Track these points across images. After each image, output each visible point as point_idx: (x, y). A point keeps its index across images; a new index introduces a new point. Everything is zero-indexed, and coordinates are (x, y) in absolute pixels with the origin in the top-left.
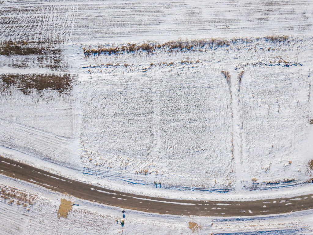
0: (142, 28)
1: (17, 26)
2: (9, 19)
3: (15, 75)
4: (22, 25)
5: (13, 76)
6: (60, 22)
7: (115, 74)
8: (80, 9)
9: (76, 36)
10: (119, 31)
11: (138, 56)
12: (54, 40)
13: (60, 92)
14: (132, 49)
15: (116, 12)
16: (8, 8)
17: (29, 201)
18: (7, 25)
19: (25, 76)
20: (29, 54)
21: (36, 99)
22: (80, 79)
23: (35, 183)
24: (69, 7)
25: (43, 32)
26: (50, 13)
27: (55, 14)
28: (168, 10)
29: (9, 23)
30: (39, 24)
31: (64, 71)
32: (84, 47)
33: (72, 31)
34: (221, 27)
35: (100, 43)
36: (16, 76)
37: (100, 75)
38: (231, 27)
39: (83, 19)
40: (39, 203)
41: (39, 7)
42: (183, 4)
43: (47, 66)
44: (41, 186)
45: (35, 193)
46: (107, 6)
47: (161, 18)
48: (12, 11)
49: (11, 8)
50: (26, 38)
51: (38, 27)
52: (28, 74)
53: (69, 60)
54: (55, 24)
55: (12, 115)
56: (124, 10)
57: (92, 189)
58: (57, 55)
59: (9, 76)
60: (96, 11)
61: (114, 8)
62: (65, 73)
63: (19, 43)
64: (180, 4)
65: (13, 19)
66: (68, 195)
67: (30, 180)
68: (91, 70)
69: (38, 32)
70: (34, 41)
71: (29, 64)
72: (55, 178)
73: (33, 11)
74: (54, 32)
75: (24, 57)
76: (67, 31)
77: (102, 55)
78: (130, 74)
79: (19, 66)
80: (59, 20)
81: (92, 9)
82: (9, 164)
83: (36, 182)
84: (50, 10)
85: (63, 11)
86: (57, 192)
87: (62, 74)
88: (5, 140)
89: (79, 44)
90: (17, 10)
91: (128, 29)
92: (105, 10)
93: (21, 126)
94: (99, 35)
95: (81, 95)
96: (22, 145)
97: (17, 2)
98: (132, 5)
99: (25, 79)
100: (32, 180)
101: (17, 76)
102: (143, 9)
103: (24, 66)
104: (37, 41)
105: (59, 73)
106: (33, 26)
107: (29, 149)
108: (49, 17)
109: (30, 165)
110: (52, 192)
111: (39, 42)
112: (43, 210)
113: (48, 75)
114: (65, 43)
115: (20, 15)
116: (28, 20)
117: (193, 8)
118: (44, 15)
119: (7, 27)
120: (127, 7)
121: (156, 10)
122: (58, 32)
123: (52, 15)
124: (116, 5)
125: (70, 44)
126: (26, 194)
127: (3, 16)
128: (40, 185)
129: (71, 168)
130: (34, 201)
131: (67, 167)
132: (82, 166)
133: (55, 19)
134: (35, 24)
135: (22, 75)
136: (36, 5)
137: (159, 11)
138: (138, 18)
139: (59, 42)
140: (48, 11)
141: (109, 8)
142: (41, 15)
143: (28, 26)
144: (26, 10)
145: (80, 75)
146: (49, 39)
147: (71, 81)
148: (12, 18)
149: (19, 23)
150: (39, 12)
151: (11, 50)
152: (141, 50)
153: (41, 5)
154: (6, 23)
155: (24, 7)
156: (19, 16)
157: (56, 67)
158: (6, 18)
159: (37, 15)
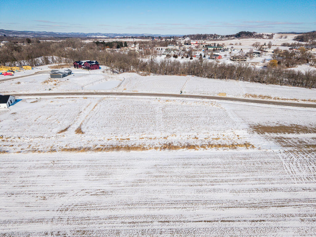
0: (181, 161)
6: (306, 167)
7: (206, 134)
8: (289, 179)
9: (272, 155)
10: (214, 159)
11: (182, 143)
12: (299, 153)
14: (191, 147)
15: (227, 176)
19: (307, 132)
21: (281, 122)
22: (245, 131)
24: (308, 181)
28: (142, 179)
32: (255, 148)
33: (282, 159)
34: (63, 162)
35: (237, 151)
38: (48, 162)
39: (274, 169)
42: (113, 185)
43: (290, 138)
46: (244, 182)
47: (152, 170)
53: (267, 142)
56: (214, 178)
58: (284, 144)
61: (231, 181)
64: (119, 185)
71: (312, 140)
74: (307, 159)
76: (289, 159)
77: (228, 144)
78: (189, 134)
81: (268, 179)
87: (267, 134)
89: (263, 150)
91: (202, 161)
94: (242, 156)
95: (237, 124)
98: (203, 183)
102: (183, 179)
105: (272, 135)
113: (282, 133)
117: (98, 180)
120: (211, 182)
121: (162, 178)
124: (230, 183)
125: (275, 150)
135: (310, 133)
137: (156, 177)
138: (190, 170)
141: (240, 181)
145: (247, 134)
147: (254, 130)
152: (180, 146)
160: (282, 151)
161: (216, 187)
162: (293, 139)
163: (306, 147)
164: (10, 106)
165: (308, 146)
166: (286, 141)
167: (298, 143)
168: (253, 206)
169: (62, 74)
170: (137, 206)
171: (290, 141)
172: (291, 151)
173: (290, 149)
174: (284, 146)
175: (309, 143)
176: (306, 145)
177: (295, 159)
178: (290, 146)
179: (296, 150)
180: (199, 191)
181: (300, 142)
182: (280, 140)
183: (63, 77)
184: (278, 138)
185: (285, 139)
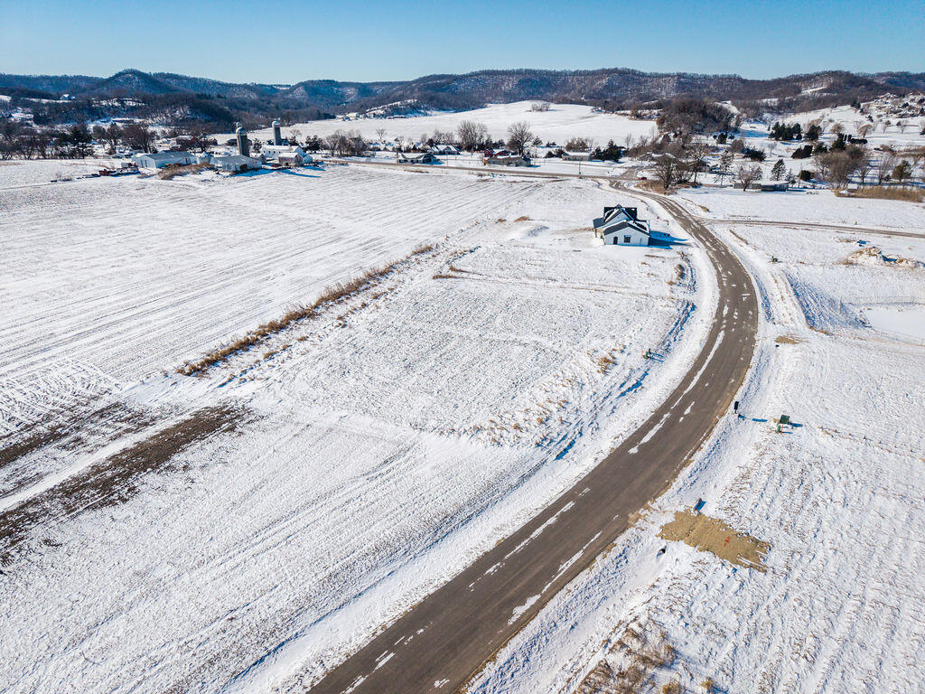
12: (73, 404)
13: (232, 429)
17: (645, 660)
19: (62, 485)
20: (15, 459)
23: (540, 605)
33: (106, 376)
40: (669, 620)
44: (570, 586)
45: (599, 627)
54: (39, 393)
55: (137, 574)
57: (634, 450)
58: (119, 413)
66: (642, 512)
67: (514, 619)
71: (39, 470)
72: (544, 526)
76: (94, 381)
82: (360, 680)
83: (538, 597)
86: (620, 540)
88: (214, 647)
89: (156, 375)
93: (219, 561)
96: (310, 584)
99: (74, 486)
100: (519, 611)
103: (27, 482)
104: (17, 429)
107: (349, 567)
109: (431, 591)
110: (613, 555)
111: (29, 427)
112: (719, 618)
126: (593, 664)
128: (559, 586)
129: (524, 478)
130: (653, 638)
131: (512, 488)
132: (528, 450)
135: (50, 490)
146: (53, 410)
160: (115, 391)
162: (104, 441)
163: (60, 426)
164: (615, 242)
165: (54, 436)
166: (119, 424)
167: (83, 434)
171: (110, 430)
172: (95, 398)
173: (100, 405)
174: (116, 405)
175: (50, 449)
176: (61, 436)
177: (79, 387)
178: (101, 413)
179: (83, 409)
181: (78, 439)
182: (139, 420)
184: (146, 424)
185: (128, 431)
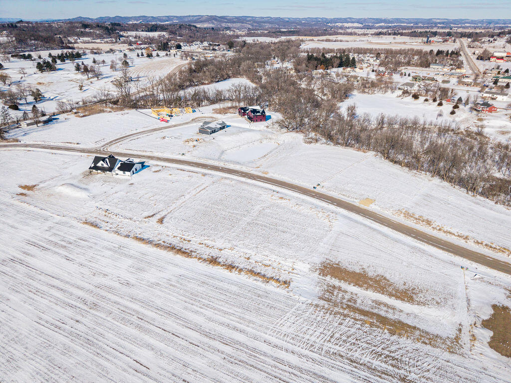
0: (204, 279)
1: (375, 346)
2: (386, 362)
3: (393, 298)
4: (365, 345)
5: (397, 298)
6: (304, 325)
7: (264, 257)
8: (267, 328)
9: (291, 302)
10: (233, 286)
11: (228, 261)
12: (324, 310)
14: (231, 267)
15: (222, 305)
16: (384, 379)
17: (401, 213)
18: (392, 355)
19: (379, 292)
21: (371, 268)
22: (309, 266)
24: (281, 337)
25: (336, 324)
26: (315, 342)
27: (307, 337)
28: (160, 283)
29: (388, 356)
30: (337, 335)
31: (325, 280)
32: (287, 289)
33: (293, 310)
34: (125, 249)
35: (264, 285)
36: (393, 296)
37: (282, 262)
38: (117, 246)
39: (270, 315)
40: (391, 210)
41: (329, 356)
42: (138, 280)
43: (346, 292)
46: (227, 316)
47: (174, 279)
48: (379, 371)
49: (380, 377)
50: (364, 328)
51: (340, 333)
52: (375, 293)
53: (312, 287)
54: (314, 326)
56: (209, 303)
57: (336, 204)
58: (326, 296)
59: (404, 300)
60: (247, 317)
61: (219, 310)
62: (324, 278)
63: (378, 327)
64: (141, 282)
65: (380, 358)
66: (361, 207)
67: (398, 223)
68: (290, 270)
69: (342, 327)
70: (353, 320)
71: (370, 302)
72: (370, 218)
73: (342, 356)
74: (319, 319)
75: (375, 311)
76: (300, 312)
77: (269, 275)
78: (249, 251)
79: (386, 305)
80: (304, 329)
81: (250, 322)
83: (391, 220)
84: (312, 346)
85: (293, 336)
86: (371, 211)
87: (328, 278)
88: (420, 253)
89: (291, 294)
90: (369, 368)
91: (221, 284)
92: (234, 312)
94: (261, 293)
95: (314, 254)
96: (399, 244)
97: (365, 380)
98: (197, 303)
99: (380, 288)
100: (395, 222)
101: (391, 295)
102: (187, 294)
103: (379, 303)
104: (349, 319)
105: (332, 281)
106: (348, 337)
107: (392, 240)
108: (318, 338)
110: (375, 212)
111: (345, 316)
113: (347, 283)
114: (310, 301)
115: (366, 359)
116: (353, 347)
117: (133, 273)
118: (325, 344)
119: (393, 352)
120: (204, 305)
121: (173, 288)
122: (314, 317)
123: (313, 339)
124: (216, 312)
125: (303, 299)
126: (403, 218)
127: (397, 370)
128: (387, 218)
129: (350, 218)
130: (397, 212)
131: (354, 220)
133: (310, 332)
134: (344, 338)
135: (383, 293)
136: (332, 361)
137: (171, 285)
138: (201, 289)
139: (317, 306)
140: (317, 346)
141: (226, 313)
142: (330, 345)
143: (357, 340)
144: (352, 361)
145: (306, 270)
146: (330, 314)
147: (320, 269)
148: (382, 361)
149: (371, 350)
150: (332, 350)
151: (393, 324)
152: (222, 264)
153: (324, 358)
154: (394, 359)
155: (356, 367)
156: (368, 359)
157: (334, 287)
158: (393, 366)
159: (337, 347)
161: (202, 310)
162: (349, 293)
163: (342, 308)
165: (349, 307)
166: (335, 294)
167: (345, 300)
168: (207, 335)
169: (210, 131)
170: (136, 302)
171: (340, 295)
174: (321, 298)
175: (357, 305)
176: (348, 305)
177: (306, 315)
178: (328, 301)
179: (327, 306)
180: (186, 308)
181: (350, 300)
182: (331, 290)
183: (210, 134)
185: (340, 290)
